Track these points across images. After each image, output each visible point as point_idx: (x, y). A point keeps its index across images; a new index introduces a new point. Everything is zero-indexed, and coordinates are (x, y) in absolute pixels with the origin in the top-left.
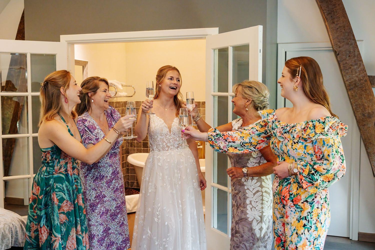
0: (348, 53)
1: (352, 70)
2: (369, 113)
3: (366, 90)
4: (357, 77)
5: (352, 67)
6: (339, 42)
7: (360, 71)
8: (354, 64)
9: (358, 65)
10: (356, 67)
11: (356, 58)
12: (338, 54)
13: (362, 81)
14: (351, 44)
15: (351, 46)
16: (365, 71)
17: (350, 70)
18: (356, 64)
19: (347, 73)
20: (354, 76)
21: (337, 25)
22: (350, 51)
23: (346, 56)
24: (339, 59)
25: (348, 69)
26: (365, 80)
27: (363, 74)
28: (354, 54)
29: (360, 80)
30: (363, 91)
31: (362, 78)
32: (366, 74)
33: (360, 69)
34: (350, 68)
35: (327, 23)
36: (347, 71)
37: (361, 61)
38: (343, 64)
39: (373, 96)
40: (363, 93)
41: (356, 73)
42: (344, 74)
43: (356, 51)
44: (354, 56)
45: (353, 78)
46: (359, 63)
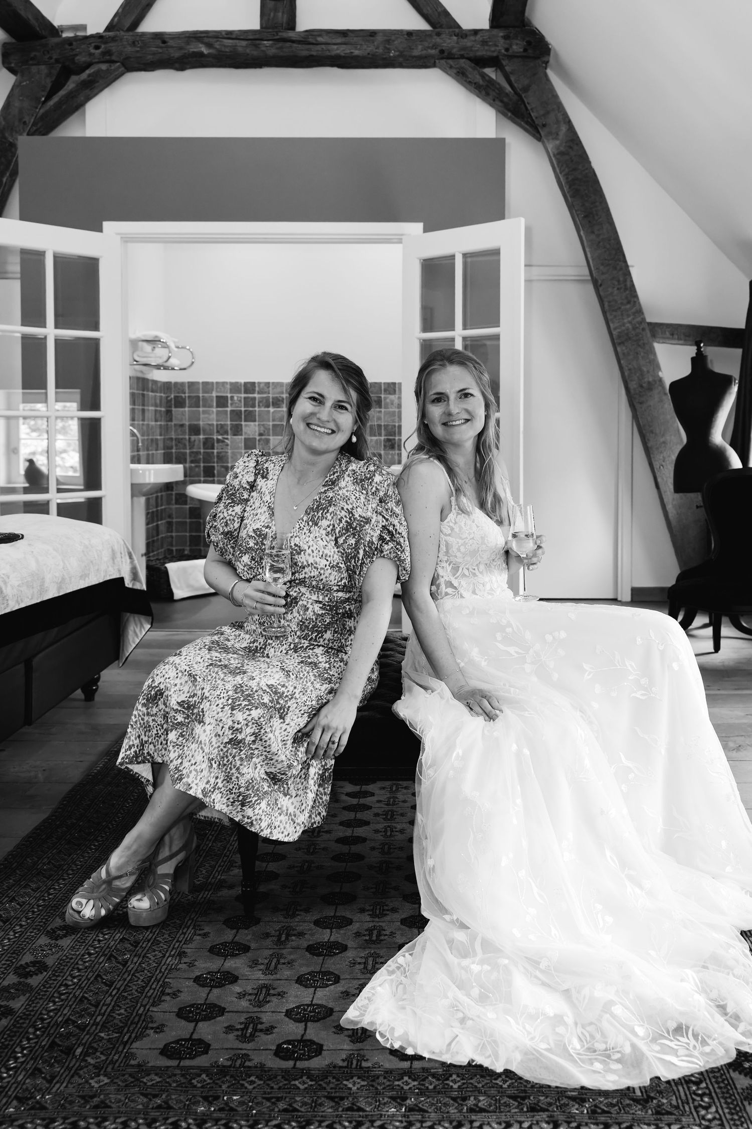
0: (616, 283)
1: (623, 311)
2: (649, 382)
3: (644, 344)
4: (630, 322)
5: (623, 307)
6: (602, 264)
7: (634, 314)
8: (625, 301)
9: (632, 303)
10: (628, 306)
11: (627, 292)
12: (601, 285)
13: (638, 331)
14: (621, 269)
15: (621, 273)
16: (643, 314)
17: (619, 313)
18: (629, 302)
19: (615, 317)
20: (626, 321)
21: (598, 236)
22: (619, 281)
23: (614, 288)
24: (602, 293)
25: (615, 311)
26: (643, 329)
27: (639, 319)
28: (626, 285)
29: (634, 328)
30: (639, 346)
31: (638, 325)
32: (644, 319)
33: (634, 310)
34: (620, 308)
35: (582, 233)
36: (614, 313)
37: (636, 296)
38: (609, 302)
39: (655, 354)
40: (640, 349)
41: (628, 316)
42: (609, 317)
43: (628, 280)
44: (626, 289)
45: (624, 325)
46: (632, 300)
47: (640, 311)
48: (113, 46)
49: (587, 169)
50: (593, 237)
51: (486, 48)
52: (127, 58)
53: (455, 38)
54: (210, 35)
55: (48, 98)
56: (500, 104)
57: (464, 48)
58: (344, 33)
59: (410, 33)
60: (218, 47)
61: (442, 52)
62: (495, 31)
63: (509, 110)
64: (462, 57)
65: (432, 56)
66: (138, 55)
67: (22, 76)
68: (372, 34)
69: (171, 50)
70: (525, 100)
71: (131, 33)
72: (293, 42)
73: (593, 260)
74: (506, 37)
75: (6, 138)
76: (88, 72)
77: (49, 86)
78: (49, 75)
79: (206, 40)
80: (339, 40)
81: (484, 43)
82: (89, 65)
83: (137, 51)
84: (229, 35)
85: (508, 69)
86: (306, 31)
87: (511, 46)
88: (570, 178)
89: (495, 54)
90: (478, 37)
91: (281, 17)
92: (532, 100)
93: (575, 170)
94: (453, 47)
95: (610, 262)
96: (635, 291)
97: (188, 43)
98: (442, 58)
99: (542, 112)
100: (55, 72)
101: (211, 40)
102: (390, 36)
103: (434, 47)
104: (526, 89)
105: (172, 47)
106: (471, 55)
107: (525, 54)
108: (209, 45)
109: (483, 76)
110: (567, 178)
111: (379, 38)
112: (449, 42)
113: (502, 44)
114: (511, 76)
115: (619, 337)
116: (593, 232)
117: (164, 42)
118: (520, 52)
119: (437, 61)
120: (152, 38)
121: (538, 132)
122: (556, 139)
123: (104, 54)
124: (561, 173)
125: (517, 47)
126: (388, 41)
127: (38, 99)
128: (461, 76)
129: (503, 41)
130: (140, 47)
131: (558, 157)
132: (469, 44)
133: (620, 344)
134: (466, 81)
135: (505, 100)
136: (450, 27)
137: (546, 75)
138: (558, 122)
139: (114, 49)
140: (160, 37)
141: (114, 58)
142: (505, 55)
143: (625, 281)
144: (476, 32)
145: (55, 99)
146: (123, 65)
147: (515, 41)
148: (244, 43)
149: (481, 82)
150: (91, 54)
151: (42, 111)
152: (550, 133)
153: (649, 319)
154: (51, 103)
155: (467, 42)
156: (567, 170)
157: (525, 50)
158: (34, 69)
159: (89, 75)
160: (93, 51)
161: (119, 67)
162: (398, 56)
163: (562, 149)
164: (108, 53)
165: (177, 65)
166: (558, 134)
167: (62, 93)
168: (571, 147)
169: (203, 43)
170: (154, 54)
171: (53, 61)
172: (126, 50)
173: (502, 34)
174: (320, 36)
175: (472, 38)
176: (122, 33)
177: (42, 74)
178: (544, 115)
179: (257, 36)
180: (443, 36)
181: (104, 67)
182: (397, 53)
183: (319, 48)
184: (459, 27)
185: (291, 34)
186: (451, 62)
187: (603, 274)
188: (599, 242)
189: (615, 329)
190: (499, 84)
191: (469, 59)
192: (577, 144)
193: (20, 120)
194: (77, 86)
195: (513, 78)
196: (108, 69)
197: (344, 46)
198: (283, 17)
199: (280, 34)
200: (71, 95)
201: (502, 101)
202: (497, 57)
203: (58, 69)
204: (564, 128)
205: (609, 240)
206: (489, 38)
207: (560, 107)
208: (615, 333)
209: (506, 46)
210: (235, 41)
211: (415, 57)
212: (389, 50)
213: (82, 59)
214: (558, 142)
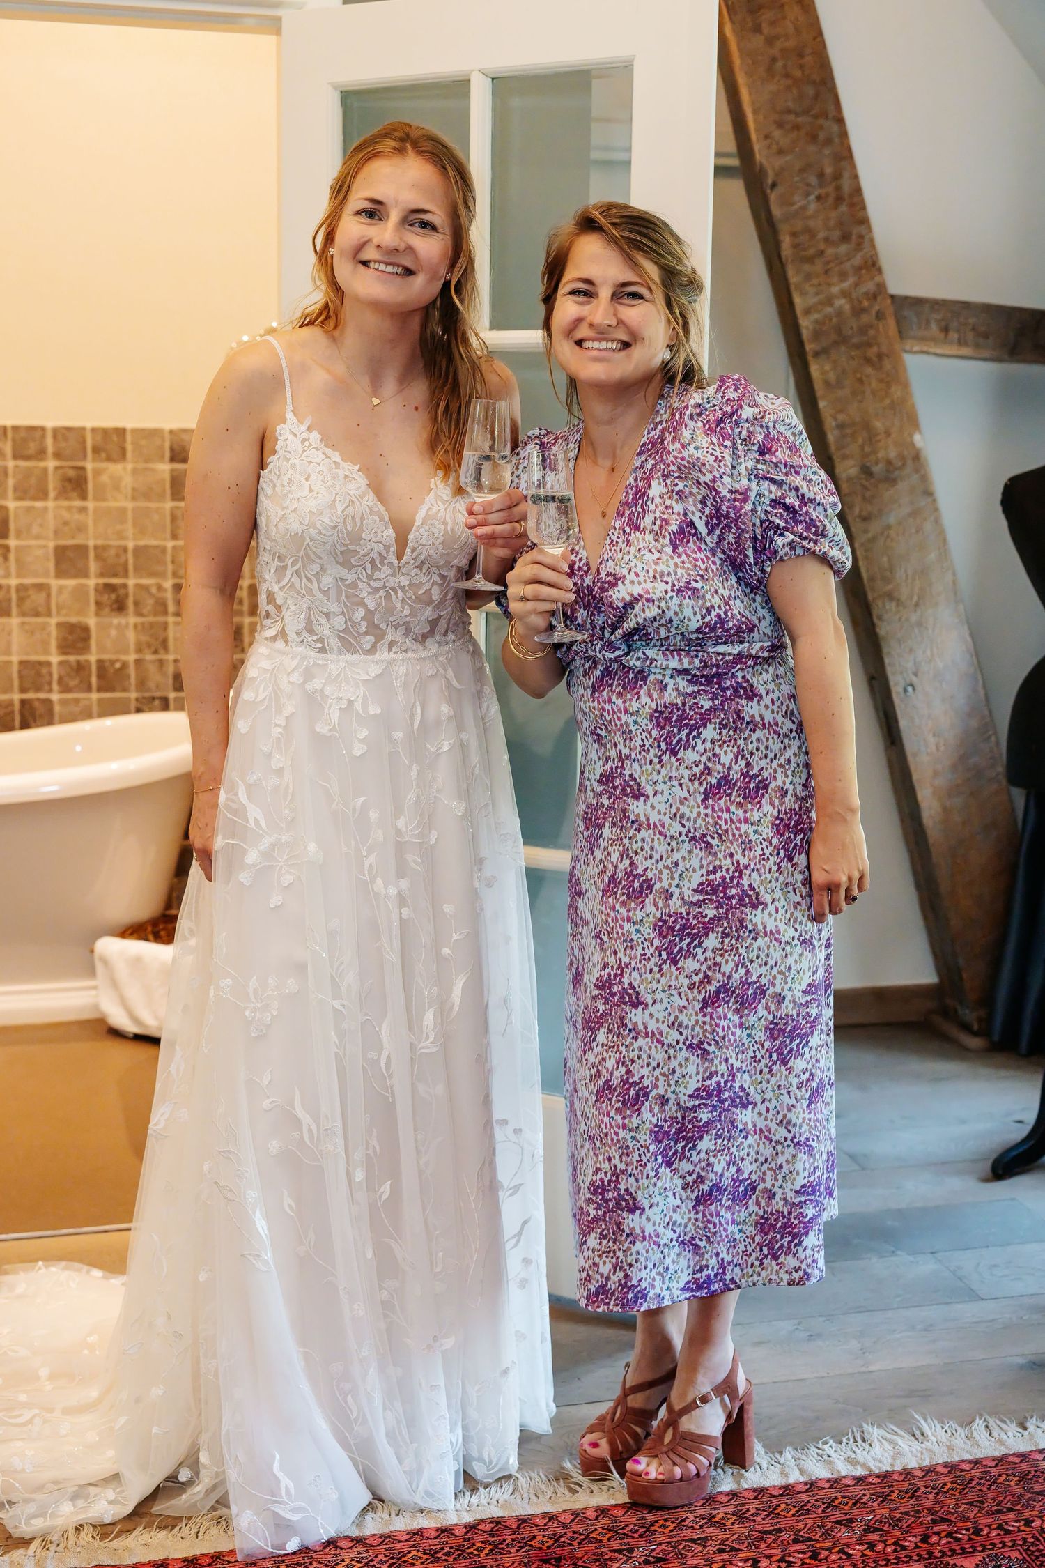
0: (813, 180)
1: (828, 263)
2: (889, 462)
3: (880, 356)
4: (845, 294)
5: (830, 252)
6: (780, 125)
7: (858, 269)
8: (836, 234)
9: (854, 240)
10: (843, 249)
11: (844, 208)
12: (773, 185)
13: (865, 318)
14: (829, 141)
15: (827, 152)
16: (880, 271)
17: (819, 266)
18: (845, 238)
19: (808, 277)
20: (835, 290)
22: (821, 175)
23: (808, 195)
24: (774, 210)
25: (810, 260)
26: (880, 316)
27: (869, 286)
28: (838, 188)
29: (858, 311)
30: (868, 361)
31: (866, 303)
32: (881, 287)
33: (857, 260)
34: (822, 253)
36: (807, 267)
37: (865, 221)
38: (794, 234)
39: (906, 385)
40: (869, 370)
41: (843, 276)
42: (793, 278)
43: (846, 175)
44: (839, 199)
45: (829, 301)
46: (856, 230)
47: (872, 265)
50: (758, 41)
95: (800, 120)
96: (864, 208)
115: (817, 335)
133: (817, 354)
143: (837, 176)
153: (896, 287)
187: (781, 152)
188: (774, 60)
189: (807, 312)
205: (801, 56)
208: (806, 324)
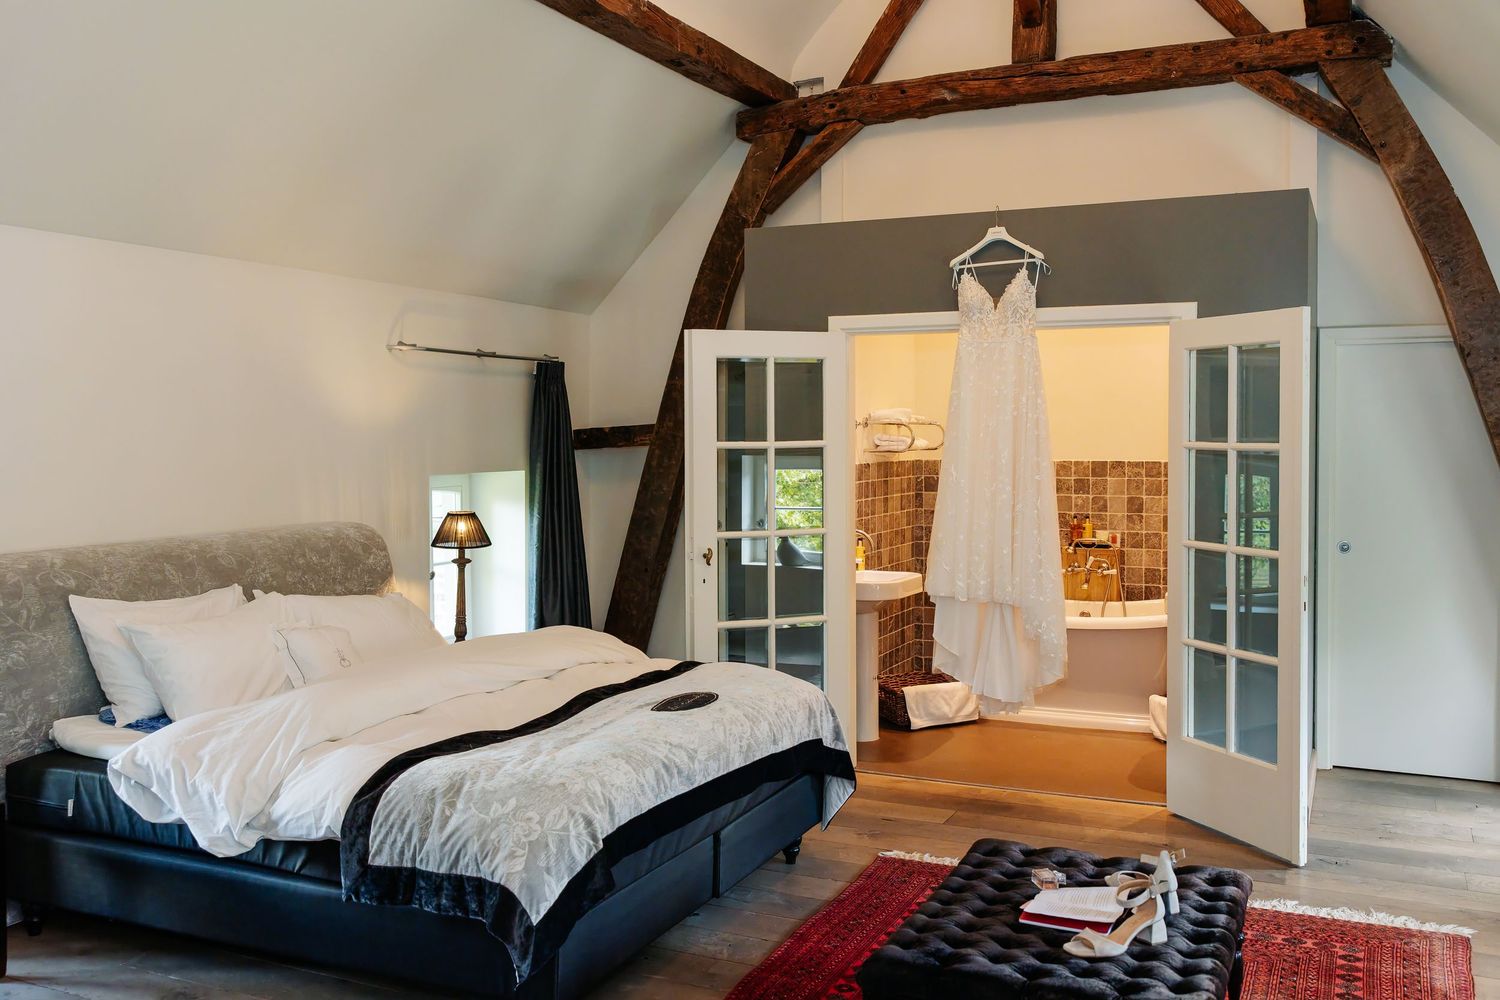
6: (1471, 326)
12: (1469, 354)
19: (1490, 397)
21: (1464, 287)
22: (1496, 348)
24: (1470, 366)
25: (1491, 389)
35: (1440, 284)
36: (1489, 393)
38: (1481, 377)
42: (1482, 398)
48: (848, 103)
49: (1447, 199)
50: (1456, 288)
51: (1299, 53)
52: (864, 114)
53: (1257, 46)
54: (954, 78)
55: (782, 167)
56: (1320, 122)
57: (1271, 58)
58: (1113, 57)
59: (1197, 47)
60: (962, 91)
61: (1240, 65)
62: (1313, 31)
63: (1333, 130)
64: (1267, 68)
65: (1227, 72)
66: (876, 109)
67: (756, 145)
68: (1148, 53)
69: (911, 101)
70: (1356, 116)
71: (868, 86)
72: (1050, 74)
73: (1456, 321)
74: (1327, 37)
75: (738, 214)
76: (822, 134)
77: (783, 153)
78: (783, 141)
79: (950, 85)
80: (1106, 67)
81: (1297, 47)
82: (823, 127)
83: (874, 106)
84: (976, 75)
85: (1330, 77)
86: (1066, 60)
87: (1334, 46)
88: (1423, 212)
89: (1312, 60)
90: (1289, 41)
91: (1039, 47)
92: (1366, 115)
93: (1429, 201)
94: (1255, 58)
95: (1484, 322)
97: (929, 91)
98: (1240, 73)
99: (1380, 129)
100: (789, 138)
101: (955, 83)
102: (1170, 53)
103: (1230, 59)
104: (1356, 101)
105: (912, 97)
106: (1280, 64)
107: (1356, 56)
108: (953, 90)
109: (1297, 88)
110: (1417, 213)
111: (1158, 57)
112: (1251, 52)
113: (1322, 46)
114: (1334, 85)
115: (1496, 425)
116: (1456, 283)
117: (903, 92)
118: (1348, 54)
119: (1234, 77)
120: (891, 89)
121: (1375, 155)
122: (1401, 161)
123: (839, 113)
124: (1408, 207)
125: (1343, 47)
126: (1169, 61)
127: (772, 169)
128: (1266, 90)
129: (1323, 41)
130: (878, 101)
131: (1404, 186)
132: (1276, 52)
133: (1497, 435)
134: (1272, 98)
135: (1328, 117)
136: (1252, 32)
137: (1385, 78)
138: (1403, 137)
139: (849, 106)
140: (898, 87)
141: (849, 116)
142: (1326, 60)
144: (1285, 35)
145: (789, 167)
146: (859, 121)
147: (1339, 41)
148: (992, 83)
149: (1294, 97)
150: (825, 115)
151: (775, 182)
152: (1392, 155)
154: (784, 172)
155: (1274, 50)
156: (1416, 203)
157: (1355, 50)
158: (768, 137)
159: (824, 138)
160: (827, 111)
161: (855, 125)
162: (1181, 77)
163: (1410, 174)
164: (844, 111)
165: (919, 114)
166: (1403, 156)
167: (796, 159)
168: (1423, 171)
169: (946, 88)
170: (893, 107)
171: (787, 126)
172: (862, 105)
173: (1322, 34)
174: (1083, 63)
175: (1280, 43)
176: (858, 87)
177: (776, 141)
178: (1384, 132)
179: (1008, 73)
180: (1241, 46)
181: (839, 127)
182: (1180, 74)
183: (1080, 78)
184: (1265, 30)
185: (1049, 66)
186: (1252, 76)
187: (1470, 338)
188: (1467, 296)
189: (1491, 414)
190: (1319, 97)
191: (1278, 69)
192: (1433, 167)
193: (753, 194)
194: (811, 150)
195: (1337, 90)
196: (843, 130)
197: (1112, 72)
198: (1038, 46)
199: (1035, 67)
200: (805, 162)
201: (1322, 119)
202: (1316, 62)
203: (792, 134)
204: (1413, 146)
205: (1483, 292)
206: (1304, 40)
207: (1406, 118)
208: (1490, 419)
209: (1328, 48)
210: (982, 82)
211: (1202, 75)
212: (1170, 71)
213: (816, 121)
214: (1403, 166)
